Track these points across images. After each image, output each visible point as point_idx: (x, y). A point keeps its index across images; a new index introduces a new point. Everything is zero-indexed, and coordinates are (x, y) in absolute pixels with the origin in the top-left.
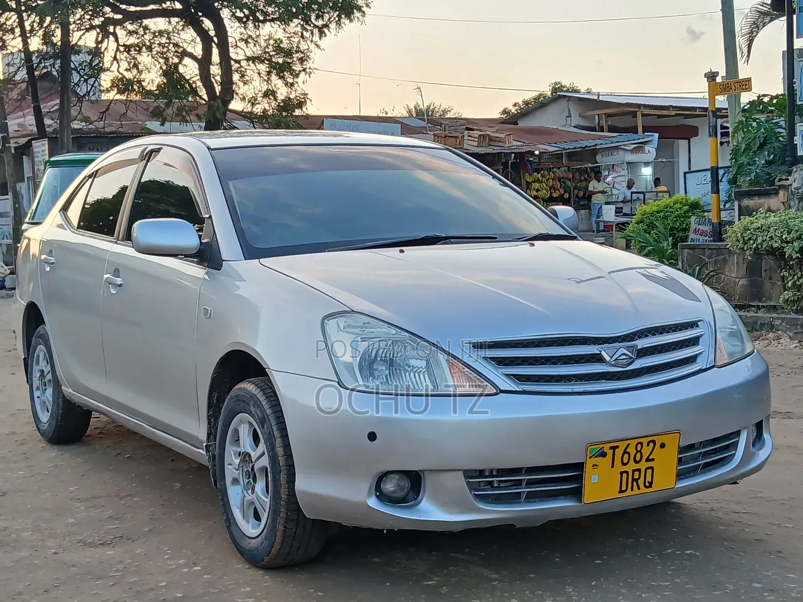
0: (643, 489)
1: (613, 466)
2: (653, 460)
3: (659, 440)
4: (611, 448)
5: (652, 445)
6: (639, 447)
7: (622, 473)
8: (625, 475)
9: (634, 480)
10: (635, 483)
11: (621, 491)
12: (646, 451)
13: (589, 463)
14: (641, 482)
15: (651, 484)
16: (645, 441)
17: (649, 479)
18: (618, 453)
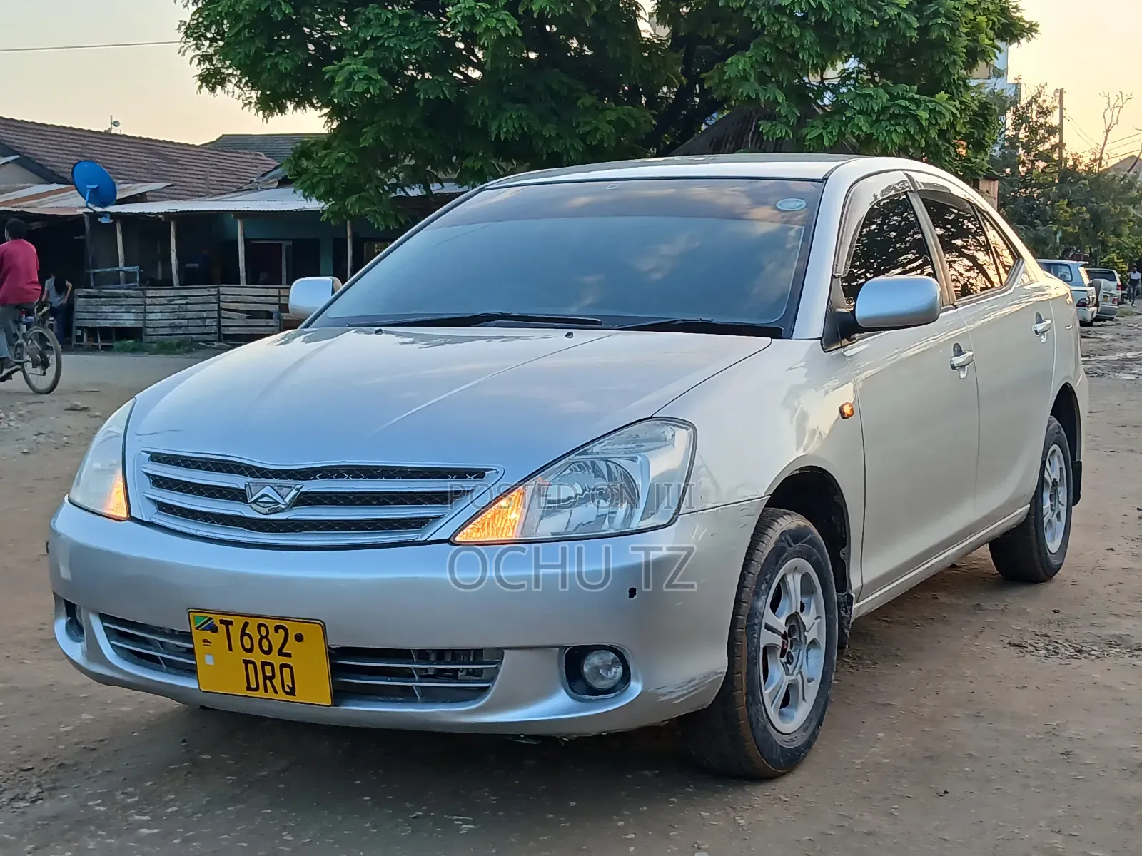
0: (282, 696)
1: (230, 649)
2: (289, 655)
3: (293, 629)
4: (222, 622)
5: (281, 631)
6: (263, 630)
7: (246, 662)
8: (251, 666)
9: (265, 678)
10: (268, 682)
11: (249, 688)
12: (276, 639)
13: (198, 636)
14: (277, 681)
15: (292, 692)
16: (271, 624)
17: (288, 682)
18: (235, 631)
